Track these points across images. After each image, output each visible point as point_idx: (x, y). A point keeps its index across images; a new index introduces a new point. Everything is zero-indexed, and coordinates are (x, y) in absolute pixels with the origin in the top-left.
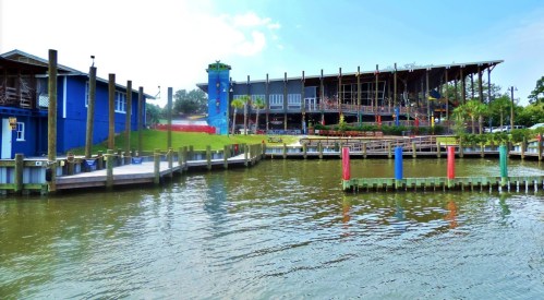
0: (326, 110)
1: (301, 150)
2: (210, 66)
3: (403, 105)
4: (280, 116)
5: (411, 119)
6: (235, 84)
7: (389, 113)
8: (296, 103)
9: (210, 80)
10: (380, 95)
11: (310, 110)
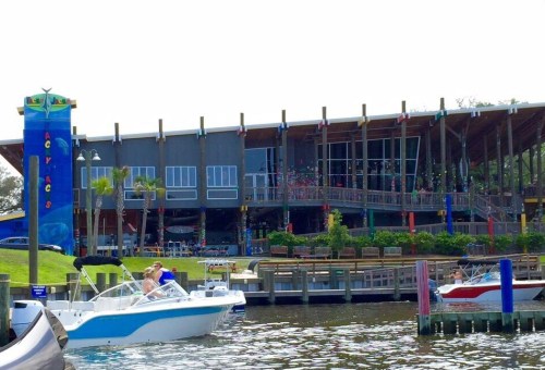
0: (293, 202)
1: (261, 286)
2: (28, 100)
3: (460, 189)
4: (188, 215)
5: (478, 219)
6: (84, 142)
7: (430, 208)
8: (223, 185)
9: (27, 132)
10: (410, 168)
11: (256, 202)
